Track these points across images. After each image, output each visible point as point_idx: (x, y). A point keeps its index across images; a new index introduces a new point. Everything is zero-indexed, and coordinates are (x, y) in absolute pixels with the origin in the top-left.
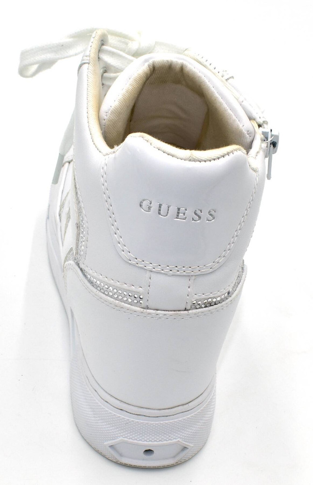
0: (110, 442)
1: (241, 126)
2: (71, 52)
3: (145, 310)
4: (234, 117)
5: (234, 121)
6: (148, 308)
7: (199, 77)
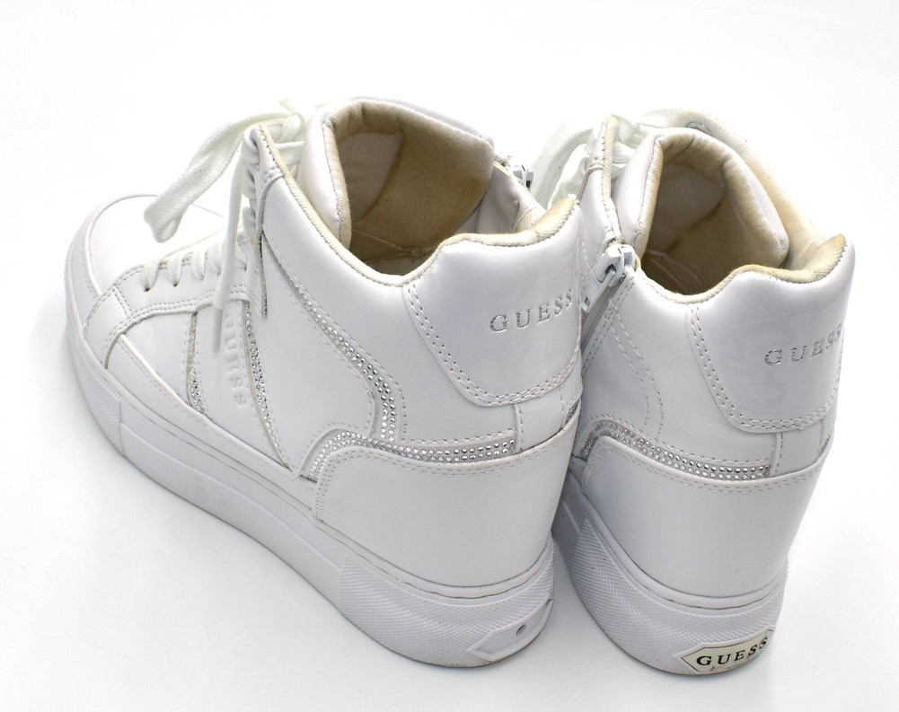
0: (476, 645)
1: (479, 138)
2: (214, 172)
3: (521, 455)
4: (463, 132)
5: (467, 137)
6: (522, 451)
7: (392, 108)
